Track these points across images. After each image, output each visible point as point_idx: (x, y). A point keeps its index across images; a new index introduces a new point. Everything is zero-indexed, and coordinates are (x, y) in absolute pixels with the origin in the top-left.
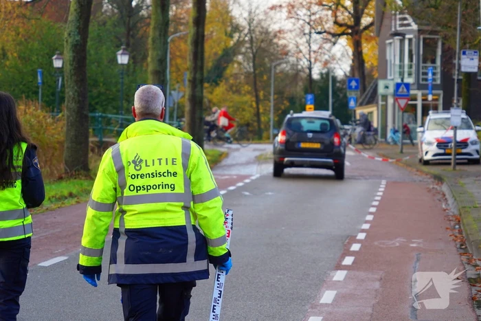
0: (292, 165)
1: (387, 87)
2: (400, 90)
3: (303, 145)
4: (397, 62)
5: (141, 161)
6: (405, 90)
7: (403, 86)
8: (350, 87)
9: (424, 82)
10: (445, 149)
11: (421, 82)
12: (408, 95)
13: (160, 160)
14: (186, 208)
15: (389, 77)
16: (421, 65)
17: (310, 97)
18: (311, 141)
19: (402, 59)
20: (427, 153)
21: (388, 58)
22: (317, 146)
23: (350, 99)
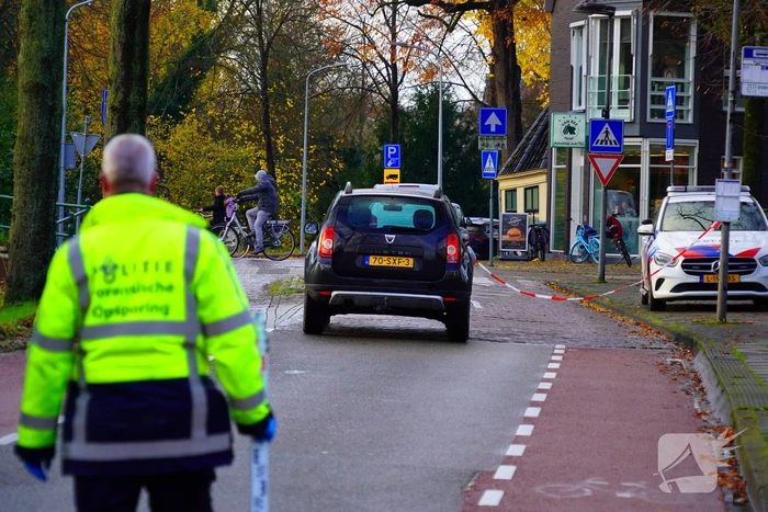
0: (348, 306)
1: (570, 130)
2: (601, 136)
3: (373, 261)
4: (595, 72)
5: (115, 267)
6: (612, 137)
7: (607, 126)
8: (486, 129)
9: (656, 120)
10: (701, 275)
11: (649, 119)
12: (618, 149)
13: (146, 264)
14: (189, 346)
15: (575, 107)
16: (650, 79)
17: (392, 149)
18: (391, 251)
19: (605, 66)
20: (660, 282)
21: (574, 62)
22: (407, 263)
23: (486, 155)
